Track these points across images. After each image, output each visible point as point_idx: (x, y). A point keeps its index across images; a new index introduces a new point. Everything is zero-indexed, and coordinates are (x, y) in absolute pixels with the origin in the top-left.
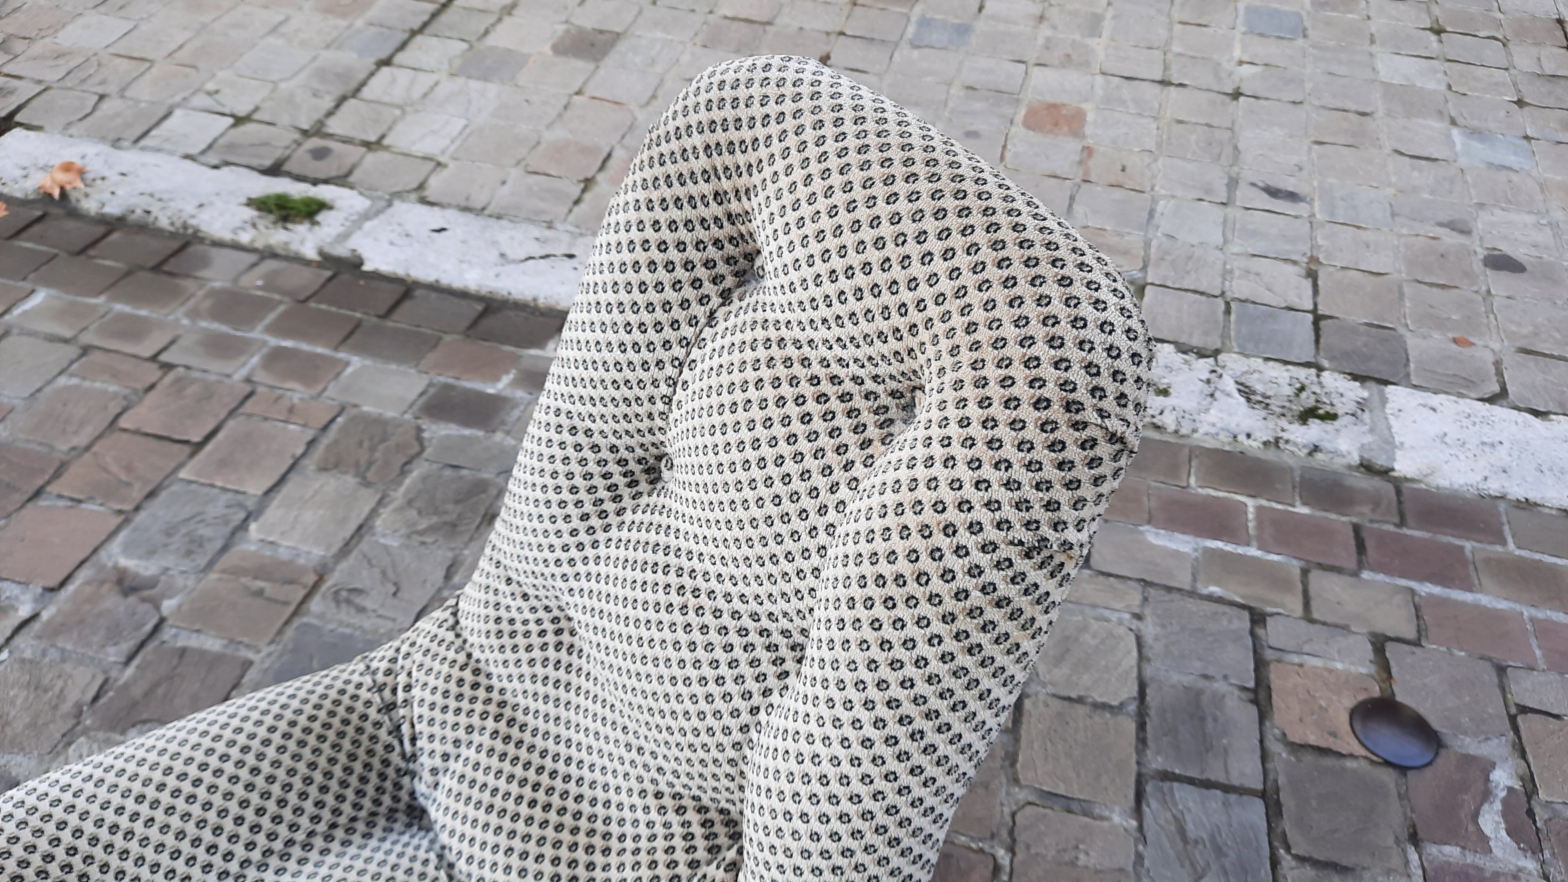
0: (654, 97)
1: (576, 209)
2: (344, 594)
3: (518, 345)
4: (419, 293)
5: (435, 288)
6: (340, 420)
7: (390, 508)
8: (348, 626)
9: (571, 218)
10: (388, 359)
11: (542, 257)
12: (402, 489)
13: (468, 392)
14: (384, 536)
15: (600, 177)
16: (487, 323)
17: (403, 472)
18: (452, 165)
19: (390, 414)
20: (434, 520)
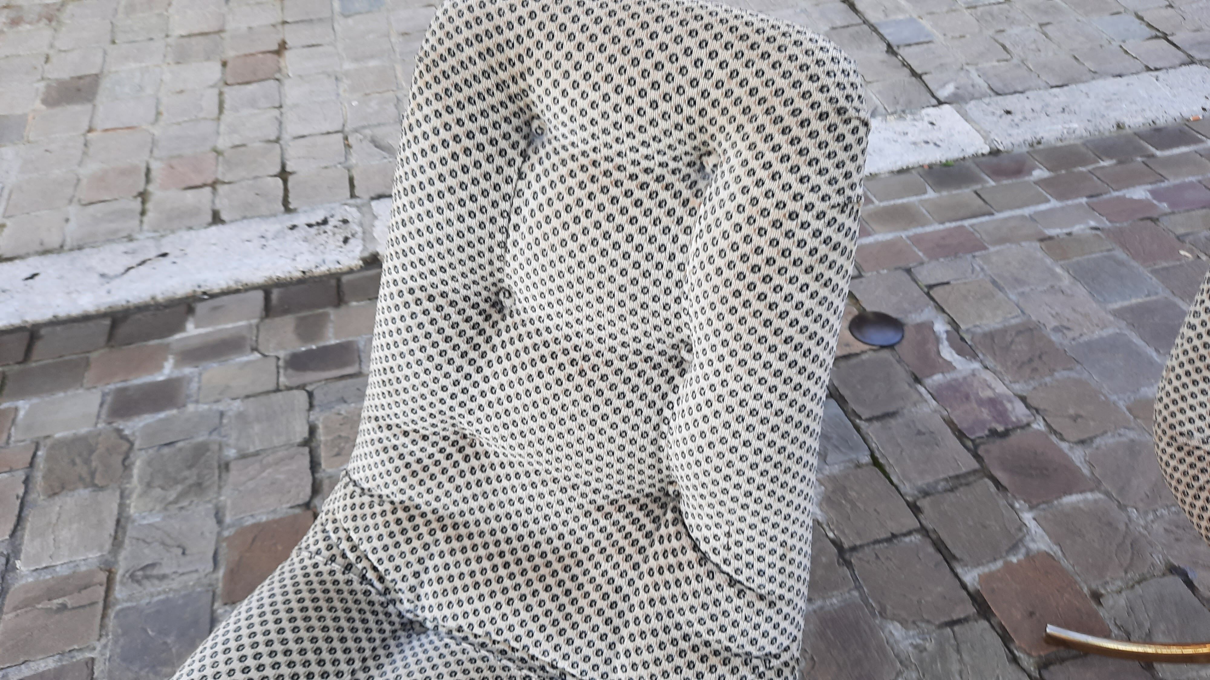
0: (159, 114)
1: (146, 219)
2: (140, 573)
3: (162, 336)
4: (43, 332)
5: (55, 322)
6: (39, 453)
7: (134, 496)
8: (159, 594)
9: (145, 227)
10: (51, 391)
11: (140, 264)
12: (135, 479)
13: (141, 387)
14: (144, 518)
15: (151, 188)
16: (123, 330)
17: (126, 467)
18: (8, 223)
19: (83, 430)
20: (179, 488)
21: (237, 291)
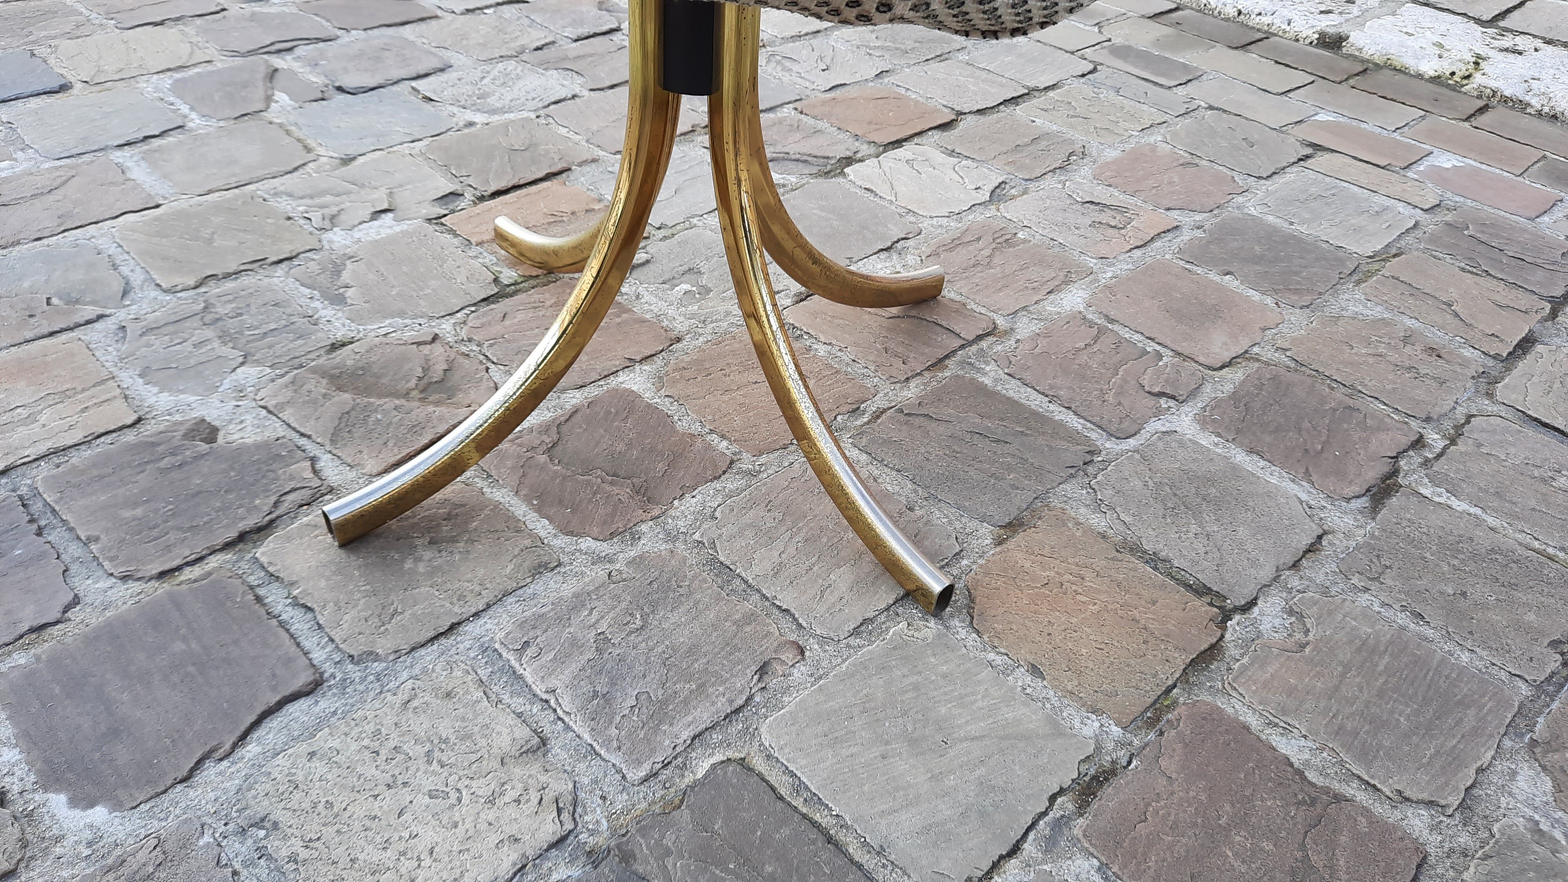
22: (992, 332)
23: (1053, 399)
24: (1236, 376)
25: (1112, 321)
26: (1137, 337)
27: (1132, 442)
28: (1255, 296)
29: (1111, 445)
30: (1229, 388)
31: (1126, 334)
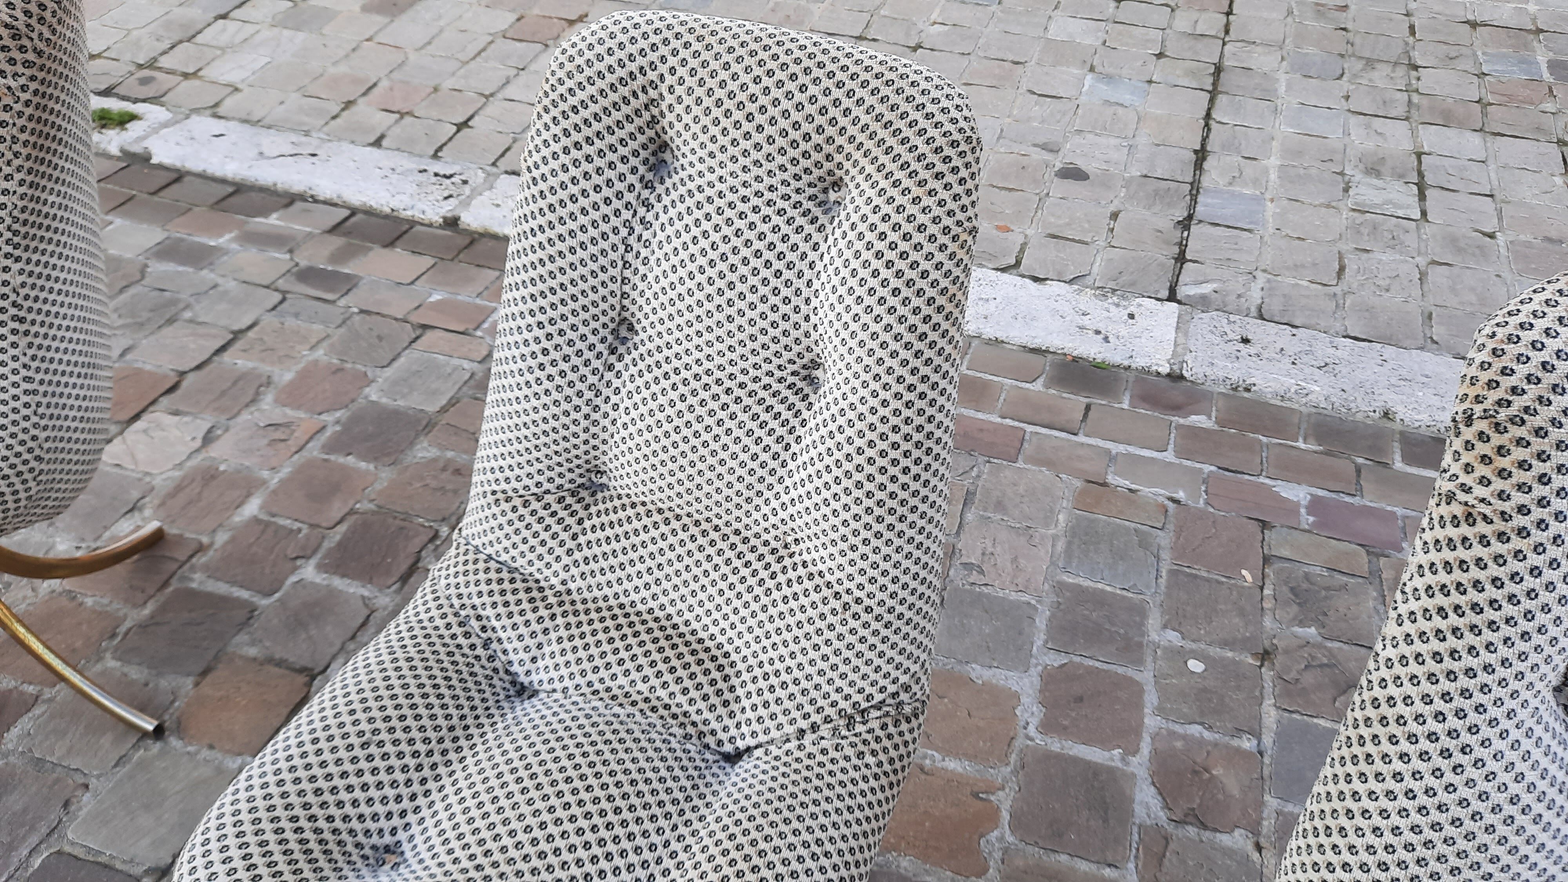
0: (429, 43)
1: (333, 122)
3: (248, 215)
4: (187, 178)
5: (203, 176)
9: (325, 129)
10: (143, 221)
11: (291, 156)
13: (193, 243)
15: (361, 101)
16: (234, 200)
17: (121, 292)
18: (247, 90)
19: (128, 255)
20: (129, 320)
21: (335, 205)
22: (201, 549)
23: (233, 583)
24: (342, 528)
25: (274, 516)
26: (289, 522)
27: (277, 595)
28: (363, 465)
29: (265, 602)
30: (338, 537)
31: (282, 522)
